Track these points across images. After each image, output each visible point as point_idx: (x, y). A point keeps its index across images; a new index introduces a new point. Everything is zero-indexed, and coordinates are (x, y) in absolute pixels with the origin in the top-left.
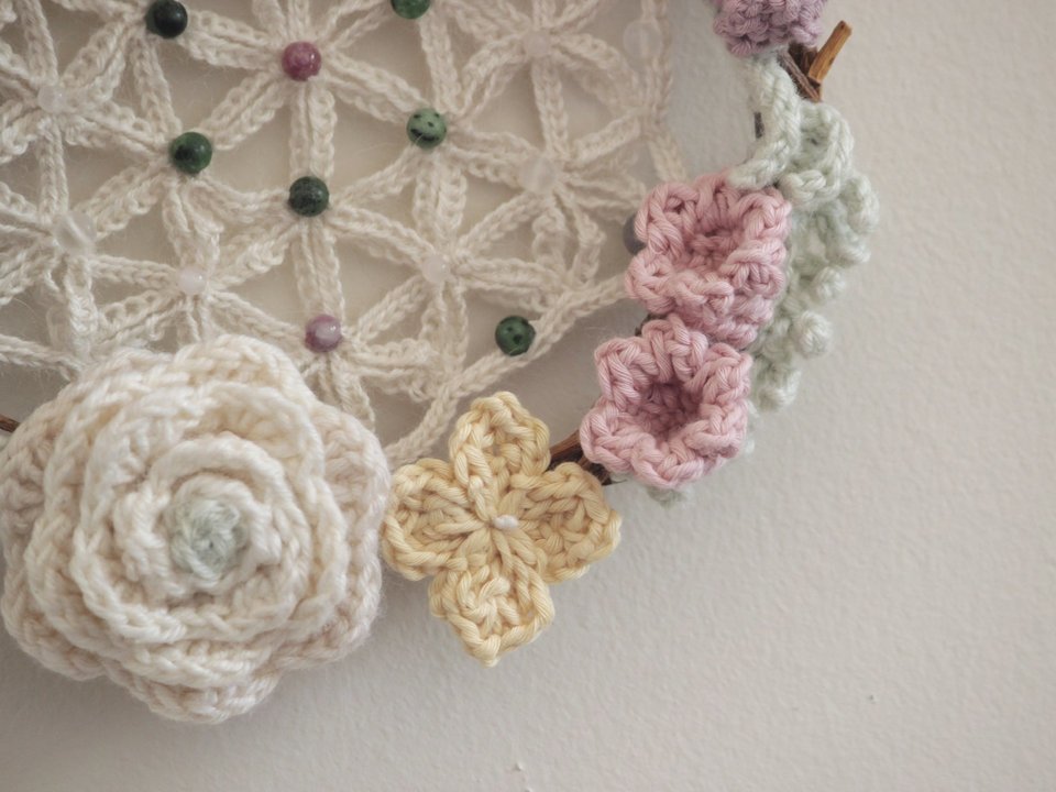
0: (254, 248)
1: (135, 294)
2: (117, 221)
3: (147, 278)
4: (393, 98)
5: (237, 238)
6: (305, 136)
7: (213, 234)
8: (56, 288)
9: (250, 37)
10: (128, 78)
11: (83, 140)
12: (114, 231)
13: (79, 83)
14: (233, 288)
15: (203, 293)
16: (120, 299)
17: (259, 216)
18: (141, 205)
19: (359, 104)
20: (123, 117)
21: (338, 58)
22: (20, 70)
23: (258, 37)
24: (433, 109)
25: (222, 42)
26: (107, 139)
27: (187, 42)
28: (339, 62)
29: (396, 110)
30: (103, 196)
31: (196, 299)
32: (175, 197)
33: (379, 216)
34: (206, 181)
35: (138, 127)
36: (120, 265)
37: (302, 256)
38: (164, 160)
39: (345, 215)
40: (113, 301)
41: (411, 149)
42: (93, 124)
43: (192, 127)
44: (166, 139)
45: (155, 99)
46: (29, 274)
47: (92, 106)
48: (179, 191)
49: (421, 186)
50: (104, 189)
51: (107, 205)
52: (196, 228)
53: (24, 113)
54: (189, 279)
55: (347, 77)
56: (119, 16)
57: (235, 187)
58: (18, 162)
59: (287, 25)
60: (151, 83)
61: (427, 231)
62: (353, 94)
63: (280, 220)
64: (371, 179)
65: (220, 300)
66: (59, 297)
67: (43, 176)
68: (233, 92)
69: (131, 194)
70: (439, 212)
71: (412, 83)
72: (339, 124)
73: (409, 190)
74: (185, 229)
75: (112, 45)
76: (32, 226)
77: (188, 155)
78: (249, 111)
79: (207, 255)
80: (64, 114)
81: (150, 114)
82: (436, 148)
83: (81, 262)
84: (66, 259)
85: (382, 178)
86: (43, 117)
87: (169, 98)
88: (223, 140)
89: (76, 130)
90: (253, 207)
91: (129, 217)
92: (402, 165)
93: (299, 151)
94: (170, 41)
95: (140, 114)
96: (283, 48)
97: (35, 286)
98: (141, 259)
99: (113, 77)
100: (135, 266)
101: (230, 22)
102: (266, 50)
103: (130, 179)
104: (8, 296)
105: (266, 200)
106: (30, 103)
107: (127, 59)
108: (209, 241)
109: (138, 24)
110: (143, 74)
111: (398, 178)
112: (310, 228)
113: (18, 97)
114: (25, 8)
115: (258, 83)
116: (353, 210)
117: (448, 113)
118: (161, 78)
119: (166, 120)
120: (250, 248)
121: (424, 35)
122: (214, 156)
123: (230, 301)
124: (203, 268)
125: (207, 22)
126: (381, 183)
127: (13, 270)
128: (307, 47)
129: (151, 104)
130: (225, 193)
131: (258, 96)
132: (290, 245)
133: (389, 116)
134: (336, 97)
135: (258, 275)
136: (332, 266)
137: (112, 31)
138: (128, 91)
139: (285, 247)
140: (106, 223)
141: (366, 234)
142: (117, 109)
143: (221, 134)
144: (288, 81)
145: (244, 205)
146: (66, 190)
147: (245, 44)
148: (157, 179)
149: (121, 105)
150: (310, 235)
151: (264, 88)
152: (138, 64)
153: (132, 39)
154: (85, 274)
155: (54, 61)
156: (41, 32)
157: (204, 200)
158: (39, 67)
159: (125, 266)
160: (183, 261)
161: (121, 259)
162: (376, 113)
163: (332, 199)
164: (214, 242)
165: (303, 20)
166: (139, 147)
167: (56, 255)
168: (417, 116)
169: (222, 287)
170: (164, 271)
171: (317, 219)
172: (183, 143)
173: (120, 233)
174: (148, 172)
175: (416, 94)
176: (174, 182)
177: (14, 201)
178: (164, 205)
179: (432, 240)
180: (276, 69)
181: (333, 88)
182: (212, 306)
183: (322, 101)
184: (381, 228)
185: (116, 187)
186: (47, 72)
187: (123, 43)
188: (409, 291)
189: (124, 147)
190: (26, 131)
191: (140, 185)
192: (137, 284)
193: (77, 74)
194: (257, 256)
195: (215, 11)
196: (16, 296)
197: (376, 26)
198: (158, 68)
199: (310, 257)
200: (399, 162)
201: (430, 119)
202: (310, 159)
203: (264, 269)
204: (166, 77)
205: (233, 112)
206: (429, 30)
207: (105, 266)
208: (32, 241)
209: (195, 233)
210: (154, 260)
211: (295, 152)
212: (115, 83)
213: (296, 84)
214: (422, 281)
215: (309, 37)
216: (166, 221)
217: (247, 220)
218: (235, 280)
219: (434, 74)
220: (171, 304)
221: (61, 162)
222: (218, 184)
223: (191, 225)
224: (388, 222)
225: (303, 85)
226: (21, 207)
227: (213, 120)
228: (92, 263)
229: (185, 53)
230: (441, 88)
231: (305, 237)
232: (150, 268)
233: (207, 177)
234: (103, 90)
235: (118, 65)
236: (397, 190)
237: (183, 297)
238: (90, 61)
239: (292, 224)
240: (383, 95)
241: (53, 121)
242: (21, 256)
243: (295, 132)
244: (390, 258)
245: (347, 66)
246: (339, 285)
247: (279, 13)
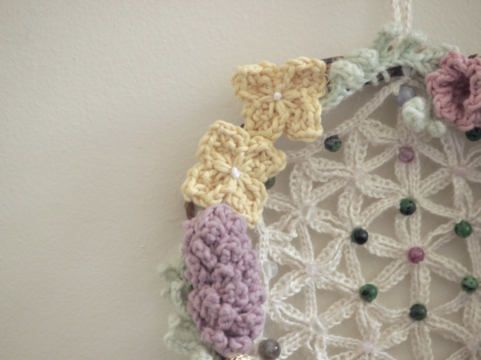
0: (395, 333)
1: (344, 352)
2: (337, 321)
3: (349, 345)
4: (455, 271)
5: (387, 329)
6: (417, 286)
7: (378, 327)
8: (311, 348)
9: (394, 244)
10: (343, 261)
11: (324, 287)
12: (336, 325)
13: (323, 262)
14: (385, 350)
15: (373, 352)
16: (338, 354)
17: (397, 320)
18: (347, 314)
19: (441, 273)
20: (340, 277)
21: (432, 254)
22: (298, 257)
23: (398, 245)
24: (472, 276)
25: (383, 247)
26: (334, 286)
27: (368, 246)
28: (432, 255)
29: (456, 276)
30: (331, 310)
31: (370, 354)
32: (361, 311)
33: (449, 321)
34: (374, 304)
35: (346, 281)
36: (337, 339)
37: (415, 337)
38: (357, 296)
39: (433, 320)
40: (334, 355)
41: (463, 293)
42: (328, 280)
43: (369, 282)
44: (358, 286)
45: (354, 270)
46: (300, 342)
47: (328, 272)
48: (363, 309)
49: (467, 309)
50: (332, 307)
51: (333, 314)
52: (371, 325)
53: (300, 275)
54: (367, 346)
55: (435, 262)
56: (340, 235)
57: (387, 308)
58: (297, 295)
59: (410, 240)
60: (352, 263)
61: (469, 328)
62: (438, 269)
63: (406, 322)
64: (445, 305)
65: (380, 355)
66: (313, 353)
67: (307, 302)
68: (388, 267)
69: (343, 310)
70: (475, 320)
71: (464, 265)
72: (431, 282)
73: (461, 311)
74: (366, 325)
75: (337, 247)
76: (302, 322)
77: (367, 294)
78: (393, 276)
79: (375, 336)
80: (316, 276)
81: (351, 276)
82: (474, 293)
83: (322, 338)
84: (316, 337)
85: (449, 305)
86: (307, 277)
87: (359, 269)
88: (382, 288)
89: (321, 282)
90: (395, 316)
91: (342, 319)
92: (459, 300)
93: (414, 292)
94: (361, 246)
95: (348, 276)
96: (409, 249)
97: (302, 348)
98: (347, 337)
99: (337, 261)
100: (344, 340)
101: (386, 238)
102: (401, 250)
103: (343, 303)
104: (291, 352)
105: (400, 313)
106: (302, 271)
107: (343, 253)
108: (376, 330)
109: (348, 238)
110: (349, 259)
111: (457, 305)
112: (419, 325)
113: (298, 269)
114: (302, 232)
115: (397, 264)
116: (437, 318)
117: (479, 278)
118: (357, 261)
119: (359, 279)
120: (393, 334)
121: (469, 245)
122: (378, 294)
123: (384, 356)
124: (373, 342)
125: (376, 238)
126: (449, 307)
127: (294, 341)
128: (419, 249)
129: (352, 272)
130: (383, 310)
131: (397, 269)
132: (410, 332)
133: (453, 279)
134: (430, 270)
135: (396, 345)
136: (428, 342)
137: (337, 242)
138: (343, 266)
139: (408, 333)
140: (332, 321)
141: (443, 329)
142: (338, 274)
143: (381, 285)
144: (410, 263)
145: (391, 315)
146: (316, 307)
147: (392, 247)
148: (354, 303)
149: (340, 272)
150: (419, 328)
151: (400, 266)
152: (347, 255)
153: (345, 245)
154: (323, 343)
155: (313, 254)
156: (307, 241)
157: (374, 313)
158: (306, 256)
159: (340, 340)
160: (364, 339)
161: (338, 337)
162: (448, 277)
163: (428, 313)
164: (378, 330)
165: (417, 238)
166: (347, 290)
167: (312, 335)
168: (465, 279)
169: (381, 349)
170: (356, 342)
171: (422, 322)
172: (365, 289)
173: (338, 326)
174: (350, 301)
175: (465, 270)
176: (361, 305)
177: (295, 312)
178: (357, 314)
179: (471, 332)
180: (405, 258)
181: (429, 267)
182: (376, 358)
183: (424, 272)
184: (449, 326)
185: (337, 306)
186: (310, 258)
187: (342, 246)
188: (461, 353)
189: (340, 290)
190: (300, 283)
191: (347, 306)
192: (345, 347)
193: (322, 259)
194: (395, 336)
195: (380, 233)
196: (294, 352)
197: (448, 241)
198: (356, 257)
199: (418, 338)
200: (457, 299)
201: (471, 280)
202: (419, 296)
203: (399, 342)
204: (359, 261)
205: (387, 276)
206: (471, 243)
207: (332, 339)
208: (302, 329)
209: (369, 327)
210: (352, 337)
211: (413, 293)
212: (338, 263)
213: (413, 264)
214: (467, 349)
215: (420, 245)
216: (357, 321)
217: (392, 321)
218: (386, 347)
219: (473, 261)
220: (359, 357)
221: (315, 296)
222: (380, 306)
223: (368, 323)
224: (453, 324)
225: (417, 265)
226: (297, 315)
227: (378, 279)
228: (326, 338)
229: (367, 251)
230: (476, 267)
231: (416, 329)
232: (350, 341)
233: (375, 303)
234: (333, 266)
235: (339, 256)
236: (456, 310)
237: (364, 353)
238: (327, 254)
239: (411, 323)
240: (451, 270)
241: (311, 279)
242: (297, 335)
243: (413, 284)
244: (453, 338)
245: (436, 257)
246: (431, 350)
247: (407, 235)
